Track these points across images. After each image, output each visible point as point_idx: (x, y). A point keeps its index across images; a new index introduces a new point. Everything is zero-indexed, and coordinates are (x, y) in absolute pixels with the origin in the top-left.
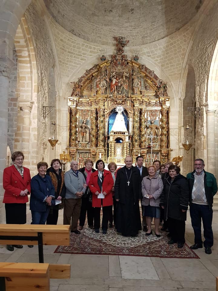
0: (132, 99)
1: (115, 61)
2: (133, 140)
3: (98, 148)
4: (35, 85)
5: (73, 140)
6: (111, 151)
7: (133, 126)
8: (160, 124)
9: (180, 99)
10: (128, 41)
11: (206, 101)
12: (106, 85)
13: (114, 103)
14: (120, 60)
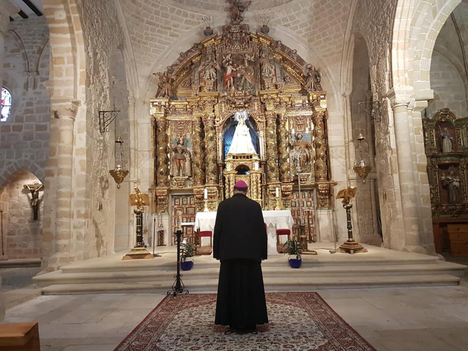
0: (261, 98)
1: (229, 35)
2: (267, 168)
3: (206, 185)
4: (81, 72)
5: (161, 173)
6: (229, 189)
7: (265, 144)
8: (312, 139)
9: (344, 95)
10: (250, 2)
11: (390, 88)
12: (214, 76)
13: (231, 106)
14: (238, 34)
